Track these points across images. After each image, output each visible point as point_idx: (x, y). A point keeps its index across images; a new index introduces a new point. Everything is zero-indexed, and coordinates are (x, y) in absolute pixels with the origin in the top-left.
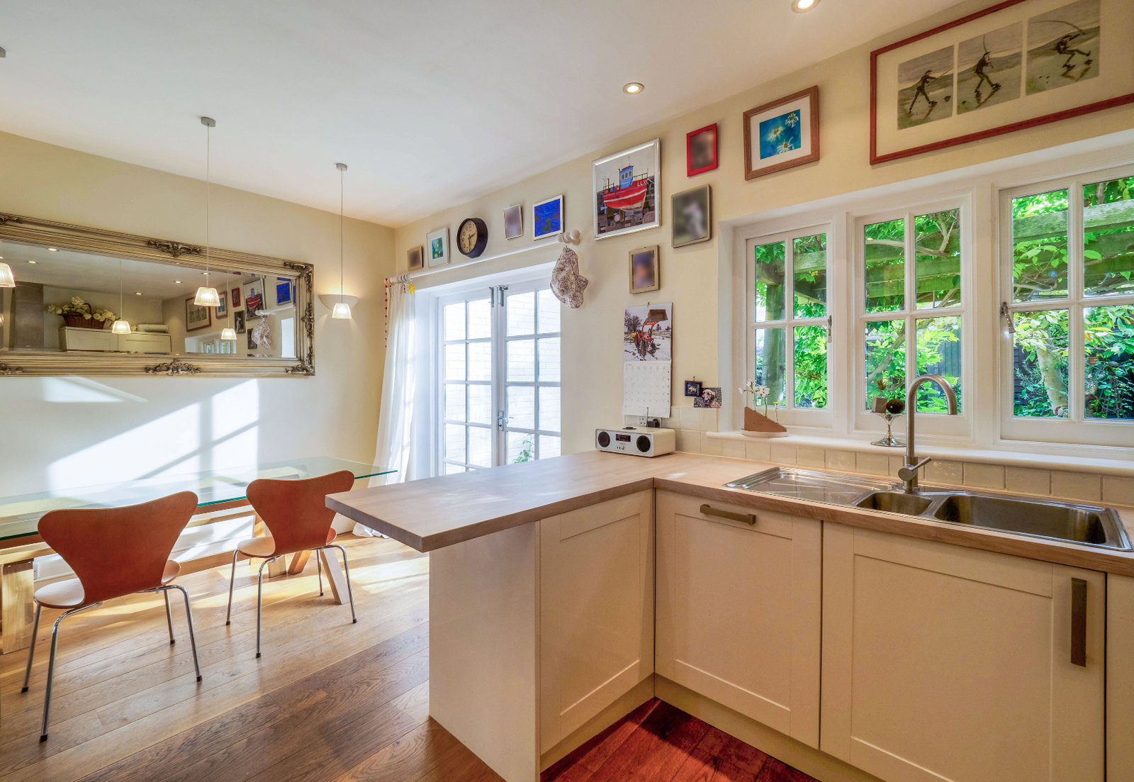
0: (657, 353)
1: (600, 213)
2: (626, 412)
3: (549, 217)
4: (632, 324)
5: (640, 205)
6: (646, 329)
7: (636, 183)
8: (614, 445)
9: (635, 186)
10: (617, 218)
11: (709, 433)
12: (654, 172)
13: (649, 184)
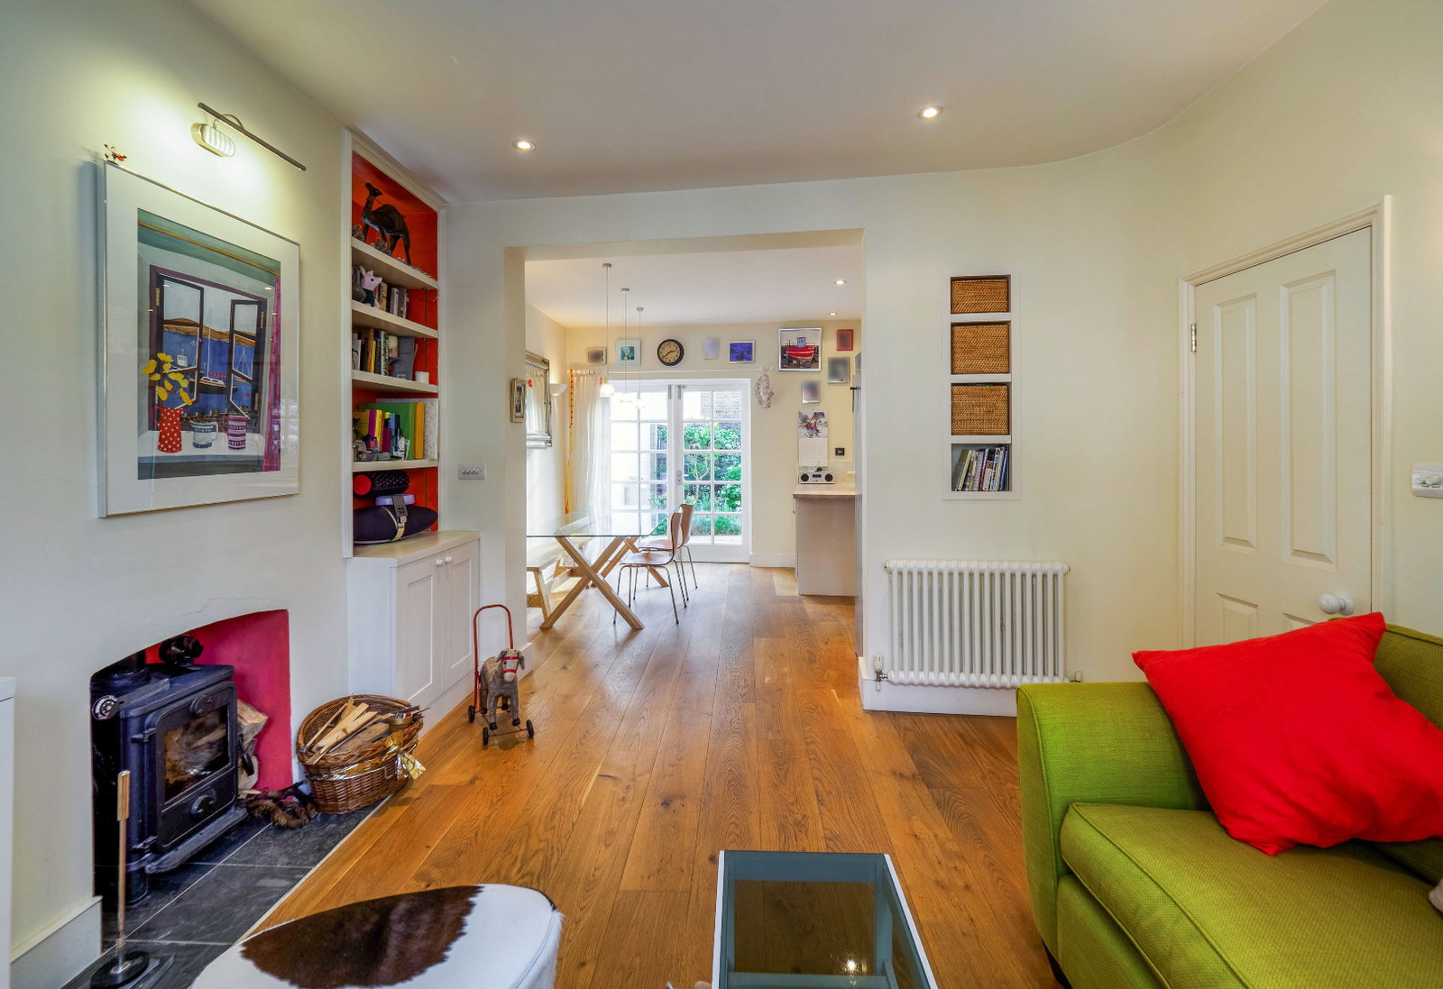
0: (819, 434)
1: (783, 357)
2: (803, 464)
3: (742, 353)
4: (804, 419)
5: (810, 358)
6: (813, 422)
7: (807, 347)
8: (811, 479)
9: (806, 348)
10: (795, 362)
11: (849, 472)
12: (817, 343)
13: (816, 350)
